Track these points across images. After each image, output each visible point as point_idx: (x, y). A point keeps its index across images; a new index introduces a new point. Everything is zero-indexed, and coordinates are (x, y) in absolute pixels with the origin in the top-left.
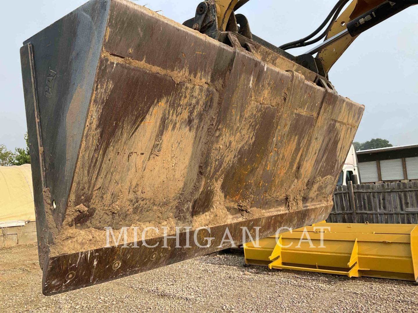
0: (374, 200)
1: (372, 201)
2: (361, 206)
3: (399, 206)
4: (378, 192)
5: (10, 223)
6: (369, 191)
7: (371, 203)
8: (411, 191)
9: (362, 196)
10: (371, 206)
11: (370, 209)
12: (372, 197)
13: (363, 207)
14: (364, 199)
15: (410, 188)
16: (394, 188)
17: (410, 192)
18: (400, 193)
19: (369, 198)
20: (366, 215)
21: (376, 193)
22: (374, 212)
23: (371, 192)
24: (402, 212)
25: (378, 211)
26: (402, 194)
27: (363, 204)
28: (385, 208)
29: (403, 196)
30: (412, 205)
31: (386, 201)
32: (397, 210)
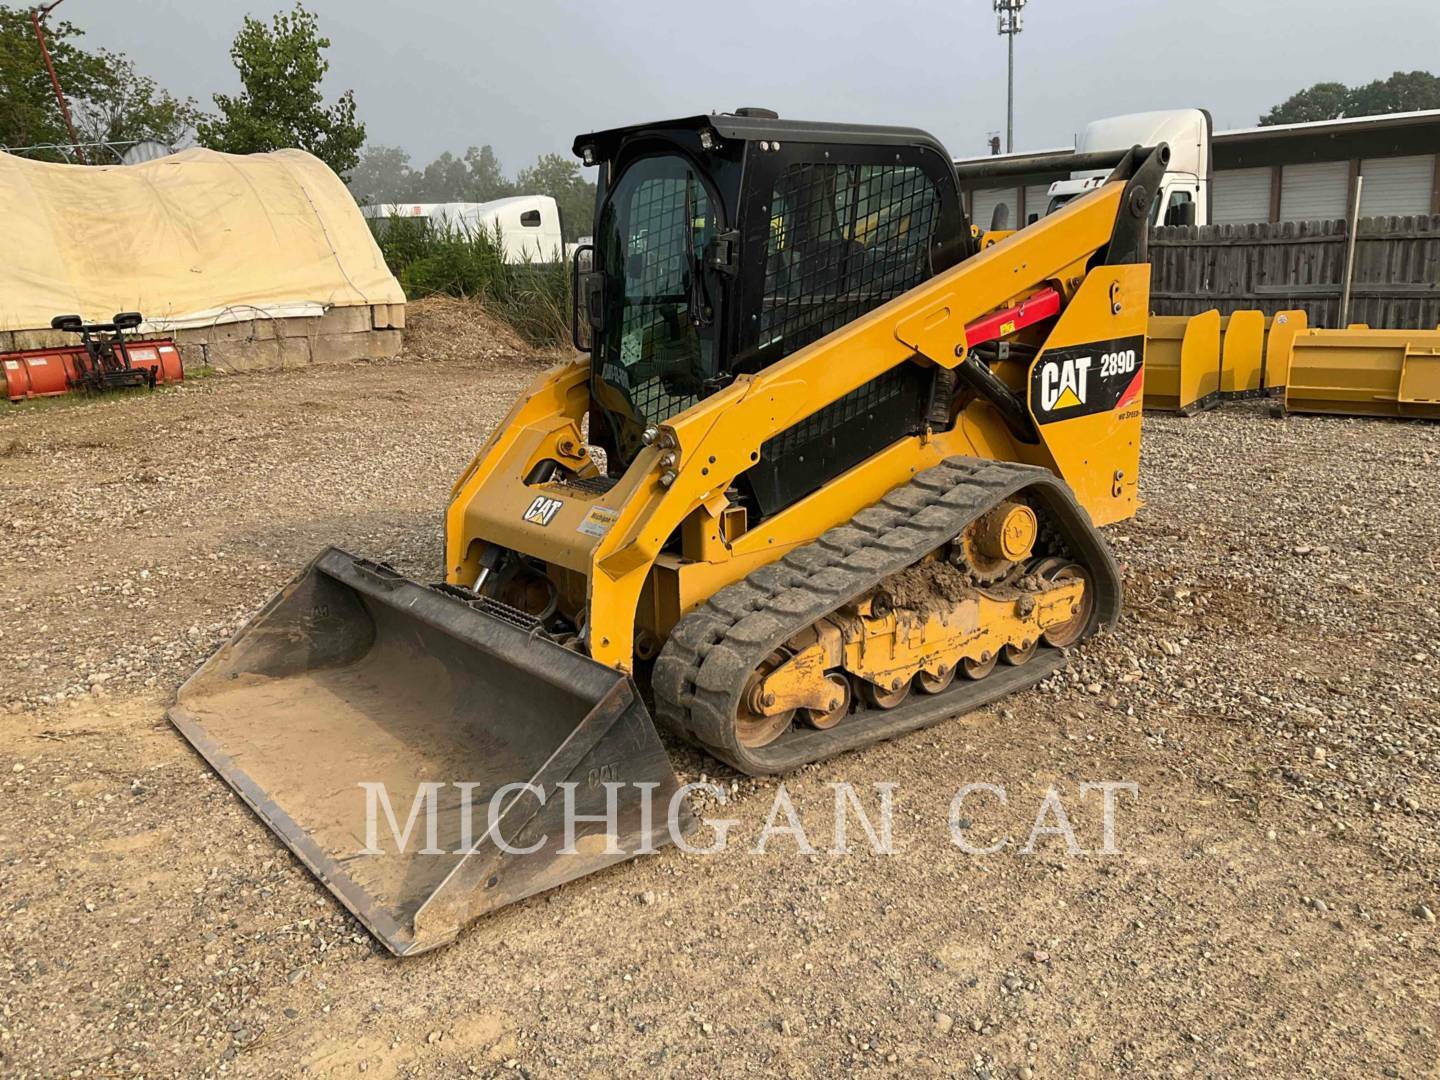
0: (1190, 266)
1: (1187, 267)
2: (1161, 280)
3: (1243, 282)
4: (1202, 246)
5: (290, 307)
6: (1184, 242)
7: (1183, 272)
8: (1274, 245)
9: (1165, 257)
10: (1183, 279)
11: (1180, 288)
12: (1188, 259)
13: (1164, 283)
14: (1169, 263)
15: (1275, 237)
16: (1239, 238)
17: (1272, 248)
18: (1251, 248)
19: (1180, 259)
20: (1167, 303)
21: (1198, 249)
22: (1186, 294)
24: (1255, 296)
25: (1197, 291)
26: (1255, 252)
27: (1164, 274)
28: (1211, 285)
29: (1255, 257)
30: (1272, 279)
31: (1217, 268)
32: (1238, 290)
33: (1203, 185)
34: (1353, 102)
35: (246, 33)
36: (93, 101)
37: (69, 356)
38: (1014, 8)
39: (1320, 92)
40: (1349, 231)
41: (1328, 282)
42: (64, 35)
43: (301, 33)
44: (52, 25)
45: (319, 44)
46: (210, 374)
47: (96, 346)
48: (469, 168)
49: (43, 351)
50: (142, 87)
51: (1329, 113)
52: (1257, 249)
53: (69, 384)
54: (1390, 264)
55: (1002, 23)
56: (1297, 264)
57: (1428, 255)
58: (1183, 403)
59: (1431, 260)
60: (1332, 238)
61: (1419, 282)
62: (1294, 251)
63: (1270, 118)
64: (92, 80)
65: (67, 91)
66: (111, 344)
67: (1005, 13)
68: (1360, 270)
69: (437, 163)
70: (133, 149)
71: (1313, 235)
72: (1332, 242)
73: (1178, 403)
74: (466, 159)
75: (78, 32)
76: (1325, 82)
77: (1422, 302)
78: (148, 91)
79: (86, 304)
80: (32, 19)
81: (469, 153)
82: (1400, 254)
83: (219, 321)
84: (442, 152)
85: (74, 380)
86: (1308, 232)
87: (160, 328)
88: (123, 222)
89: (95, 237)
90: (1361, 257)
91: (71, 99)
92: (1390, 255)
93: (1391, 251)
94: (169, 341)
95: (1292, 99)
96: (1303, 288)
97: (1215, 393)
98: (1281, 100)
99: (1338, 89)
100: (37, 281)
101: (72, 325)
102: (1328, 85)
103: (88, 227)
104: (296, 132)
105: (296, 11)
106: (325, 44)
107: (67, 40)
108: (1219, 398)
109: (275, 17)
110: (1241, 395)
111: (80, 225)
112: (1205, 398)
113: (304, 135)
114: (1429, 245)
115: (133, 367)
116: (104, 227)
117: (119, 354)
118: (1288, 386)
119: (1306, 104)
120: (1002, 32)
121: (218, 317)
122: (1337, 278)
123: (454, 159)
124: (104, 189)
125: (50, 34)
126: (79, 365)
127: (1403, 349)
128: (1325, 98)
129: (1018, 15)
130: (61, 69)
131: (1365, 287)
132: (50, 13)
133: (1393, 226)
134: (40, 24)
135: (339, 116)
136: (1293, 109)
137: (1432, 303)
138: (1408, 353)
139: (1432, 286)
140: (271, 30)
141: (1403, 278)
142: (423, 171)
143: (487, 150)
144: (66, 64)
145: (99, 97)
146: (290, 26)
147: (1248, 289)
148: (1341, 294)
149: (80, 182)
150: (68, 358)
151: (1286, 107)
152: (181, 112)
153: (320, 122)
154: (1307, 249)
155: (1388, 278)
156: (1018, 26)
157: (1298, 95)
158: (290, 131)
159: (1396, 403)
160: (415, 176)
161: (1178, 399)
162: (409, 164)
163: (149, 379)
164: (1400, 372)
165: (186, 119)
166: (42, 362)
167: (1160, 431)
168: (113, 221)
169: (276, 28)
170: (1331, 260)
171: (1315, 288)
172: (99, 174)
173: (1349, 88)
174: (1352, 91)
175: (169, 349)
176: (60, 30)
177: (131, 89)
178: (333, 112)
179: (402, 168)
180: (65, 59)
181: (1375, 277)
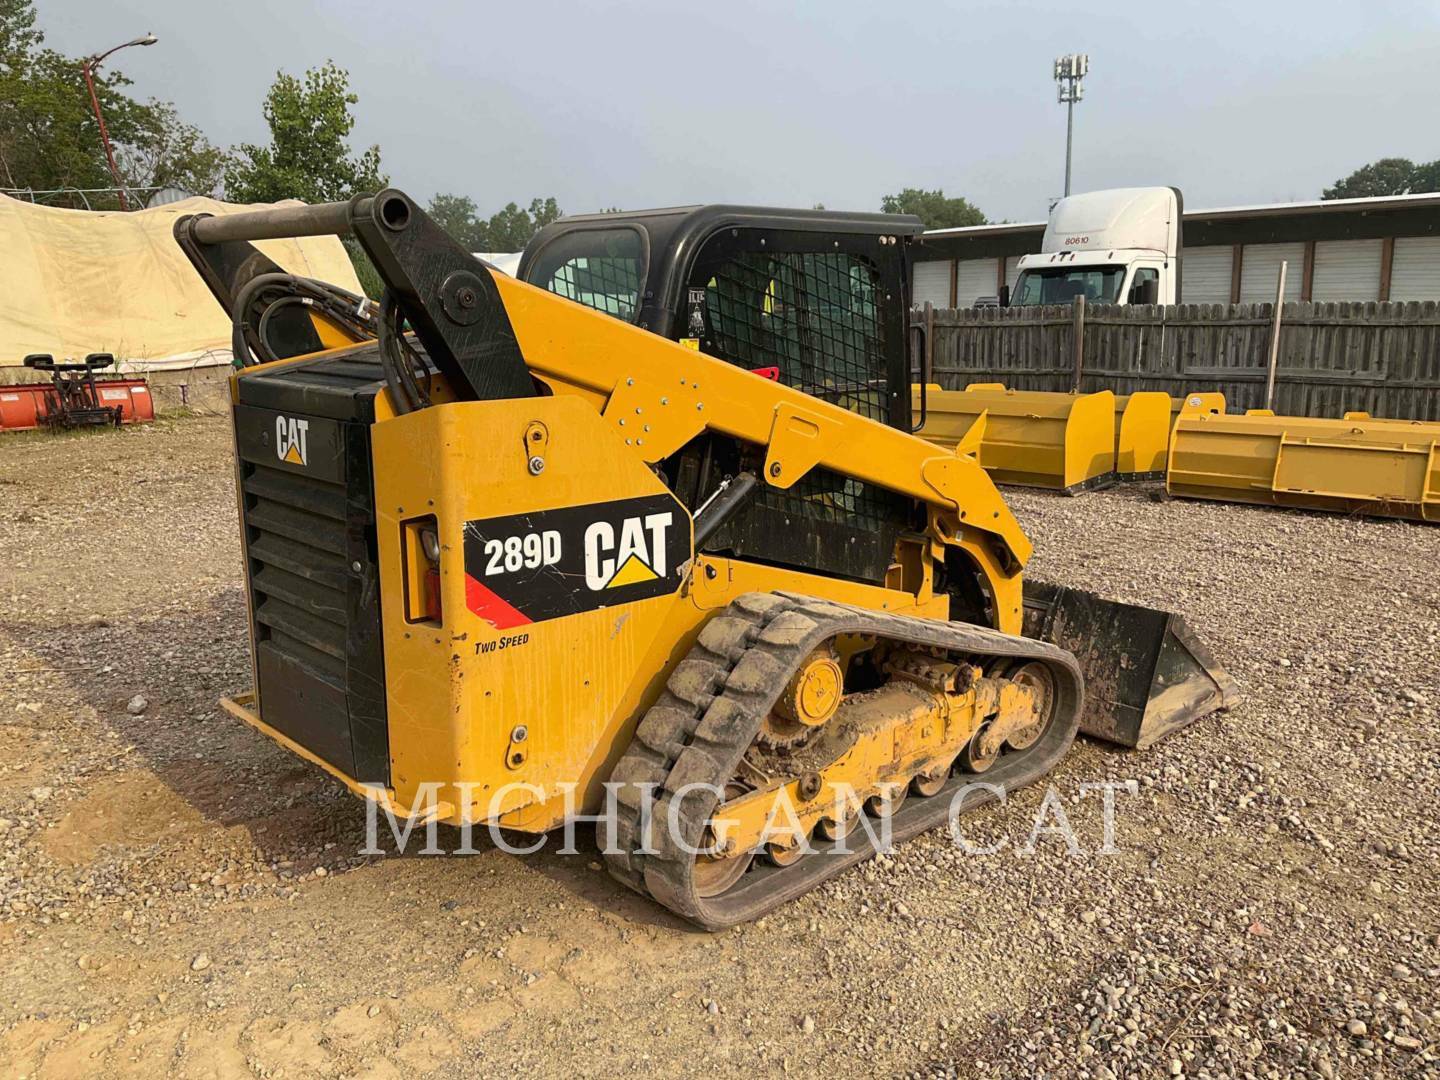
0: (1124, 345)
1: (1121, 347)
2: (1096, 357)
3: (1173, 364)
4: (1135, 325)
6: (1118, 321)
7: (1117, 350)
8: (1204, 326)
9: (1100, 335)
10: (1117, 357)
11: (1113, 366)
12: (1121, 337)
13: (1098, 360)
14: (1104, 341)
15: (1204, 318)
17: (1202, 329)
18: (1181, 330)
19: (1115, 336)
20: (1101, 380)
22: (1119, 372)
23: (1120, 325)
24: (1178, 376)
25: (1130, 370)
26: (1186, 333)
27: (1099, 352)
28: (1144, 363)
29: (1186, 338)
30: (1202, 359)
31: (1149, 347)
32: (1169, 370)
33: (1172, 263)
34: (1418, 178)
35: (278, 87)
36: (138, 148)
37: (41, 393)
38: (1075, 77)
39: (1386, 168)
40: (1274, 316)
41: (1255, 365)
42: (113, 84)
43: (329, 87)
44: (103, 74)
45: (347, 100)
46: (186, 414)
47: (66, 384)
48: (533, 220)
49: (19, 388)
50: (187, 134)
51: (1394, 187)
52: (1188, 329)
53: (39, 420)
54: (1313, 349)
55: (1062, 92)
56: (1225, 345)
57: (1349, 341)
58: (1069, 482)
59: (1352, 347)
60: (1257, 321)
61: (1340, 368)
62: (1222, 333)
63: (1334, 192)
64: (138, 127)
65: (115, 137)
66: (81, 383)
67: (1066, 82)
68: (1285, 354)
69: (503, 214)
70: (158, 195)
71: (1241, 318)
72: (1259, 326)
73: (1064, 484)
74: (530, 210)
75: (127, 82)
76: (1392, 156)
77: (1344, 389)
78: (193, 139)
79: (68, 343)
80: (83, 68)
81: (534, 204)
82: (1323, 340)
83: (199, 364)
84: (506, 204)
85: (43, 417)
86: (1236, 316)
87: (139, 368)
88: (113, 267)
89: (84, 279)
90: (1286, 342)
91: (116, 144)
92: (1314, 341)
93: (1315, 336)
94: (141, 382)
95: (1356, 173)
96: (1230, 371)
97: (1108, 474)
98: (1345, 174)
99: (1405, 165)
100: (21, 320)
101: (44, 364)
102: (1394, 161)
103: (78, 270)
104: (320, 182)
105: (327, 67)
106: (353, 100)
107: (115, 89)
108: (1113, 478)
109: (308, 72)
110: (1143, 476)
111: (70, 268)
112: (1096, 478)
113: (328, 186)
114: (1350, 332)
115: (101, 406)
116: (93, 270)
117: (88, 391)
118: (1170, 470)
119: (1371, 180)
120: (1062, 100)
121: (198, 359)
122: (1264, 362)
123: (519, 210)
124: (97, 233)
125: (102, 83)
126: (50, 402)
127: (1279, 438)
128: (1391, 173)
129: (1079, 85)
130: (109, 117)
131: (1290, 371)
132: (100, 63)
133: (1317, 313)
134: (91, 73)
135: (363, 169)
136: (1356, 184)
137: (1353, 390)
138: (1283, 441)
139: (1353, 374)
140: (303, 85)
141: (1326, 365)
142: (488, 220)
143: (550, 202)
144: (115, 112)
145: (144, 143)
146: (321, 82)
147: (1179, 369)
148: (1267, 377)
149: (77, 227)
150: (40, 396)
151: (1350, 181)
152: (223, 159)
153: (345, 173)
154: (1237, 332)
155: (1312, 364)
156: (1078, 95)
157: (1363, 171)
158: (314, 181)
159: (1269, 492)
160: (481, 225)
161: (1062, 478)
162: (477, 213)
163: (115, 418)
164: (1276, 461)
165: (227, 167)
166: (14, 397)
167: (1027, 511)
168: (103, 265)
169: (308, 83)
170: (1257, 343)
171: (1242, 371)
172: (96, 220)
173: (1416, 165)
174: (1418, 168)
175: (141, 390)
176: (110, 79)
177: (176, 135)
178: (358, 165)
179: (468, 217)
180: (115, 106)
181: (1300, 361)
